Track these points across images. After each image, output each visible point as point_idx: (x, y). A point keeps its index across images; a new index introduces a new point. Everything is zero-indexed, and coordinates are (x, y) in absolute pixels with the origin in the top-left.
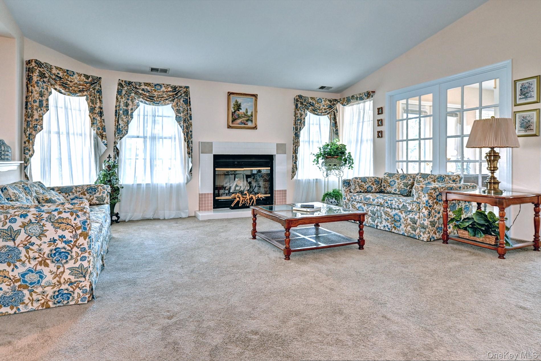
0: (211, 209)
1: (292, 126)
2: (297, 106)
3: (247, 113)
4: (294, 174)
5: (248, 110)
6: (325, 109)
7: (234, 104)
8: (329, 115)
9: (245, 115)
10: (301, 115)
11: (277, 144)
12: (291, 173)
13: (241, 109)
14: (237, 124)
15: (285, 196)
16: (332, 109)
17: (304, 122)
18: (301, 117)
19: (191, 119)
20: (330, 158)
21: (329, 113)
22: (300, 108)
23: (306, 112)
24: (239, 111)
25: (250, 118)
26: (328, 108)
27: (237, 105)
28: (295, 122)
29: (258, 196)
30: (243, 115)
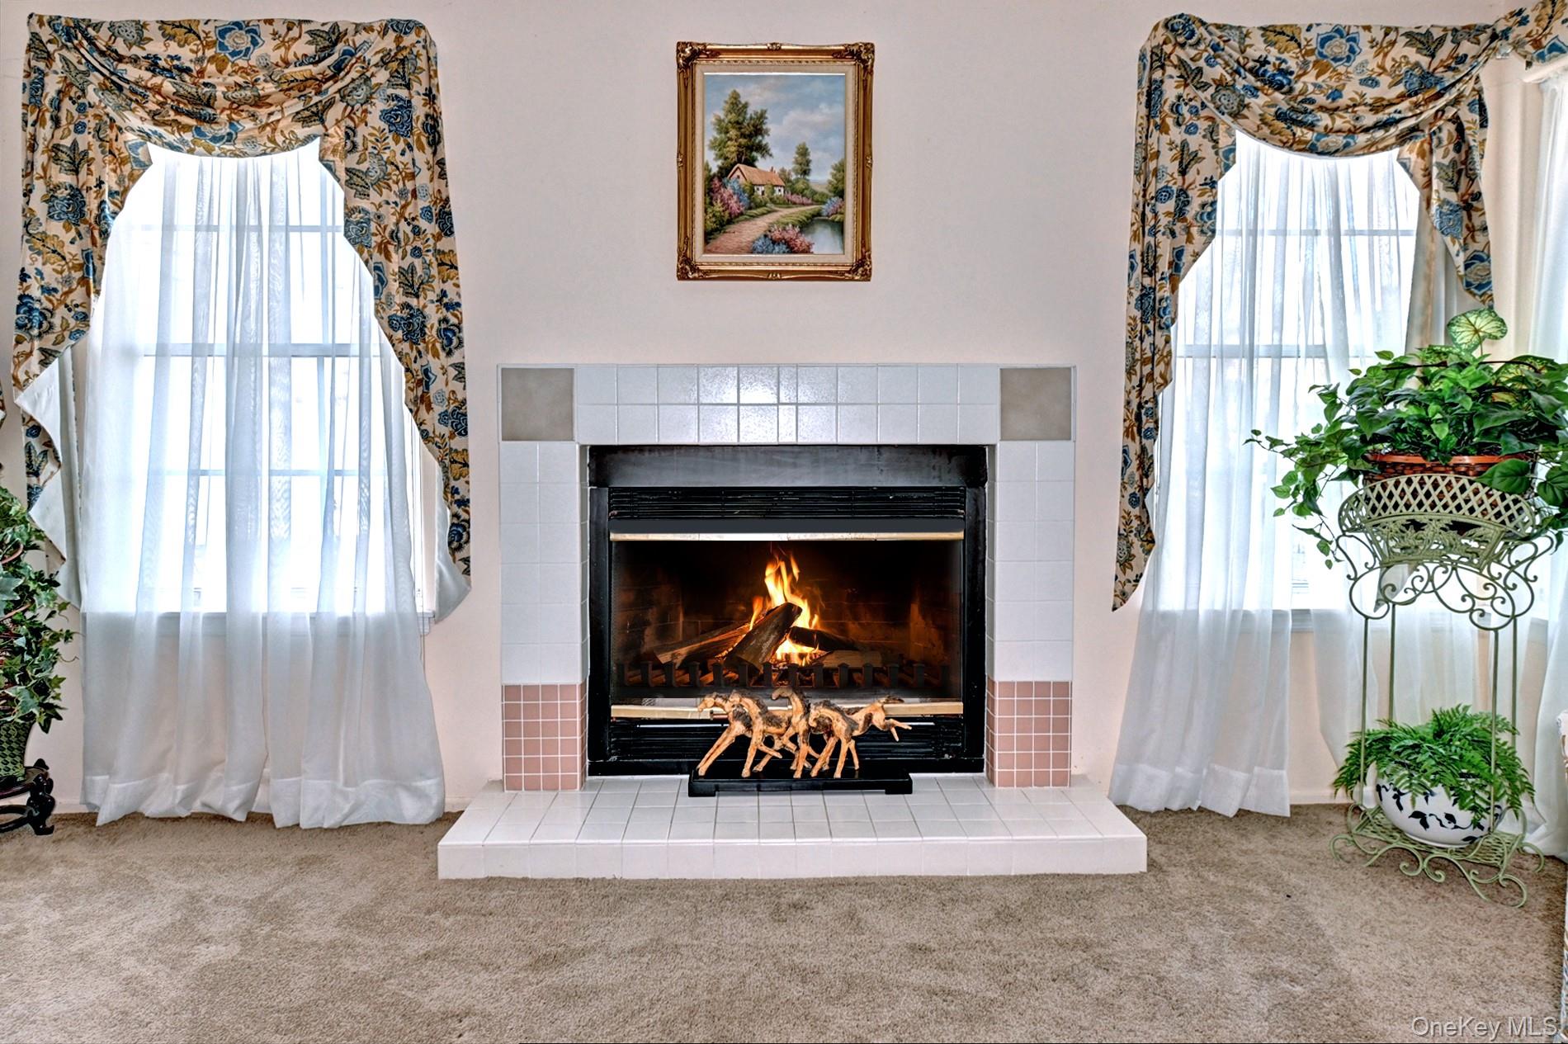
0: (568, 785)
1: (1120, 242)
2: (1152, 94)
3: (805, 172)
4: (1131, 575)
5: (812, 156)
6: (1377, 106)
7: (720, 121)
8: (1410, 151)
9: (795, 188)
10: (1185, 164)
11: (1004, 372)
12: (1113, 568)
13: (762, 149)
14: (739, 250)
15: (1064, 725)
16: (1439, 95)
17: (1209, 211)
18: (1183, 172)
19: (447, 229)
20: (1412, 467)
21: (1415, 129)
22: (1175, 109)
23: (1224, 141)
24: (751, 163)
25: (826, 209)
26: (1402, 97)
27: (738, 124)
28: (1143, 214)
29: (869, 718)
30: (779, 193)
